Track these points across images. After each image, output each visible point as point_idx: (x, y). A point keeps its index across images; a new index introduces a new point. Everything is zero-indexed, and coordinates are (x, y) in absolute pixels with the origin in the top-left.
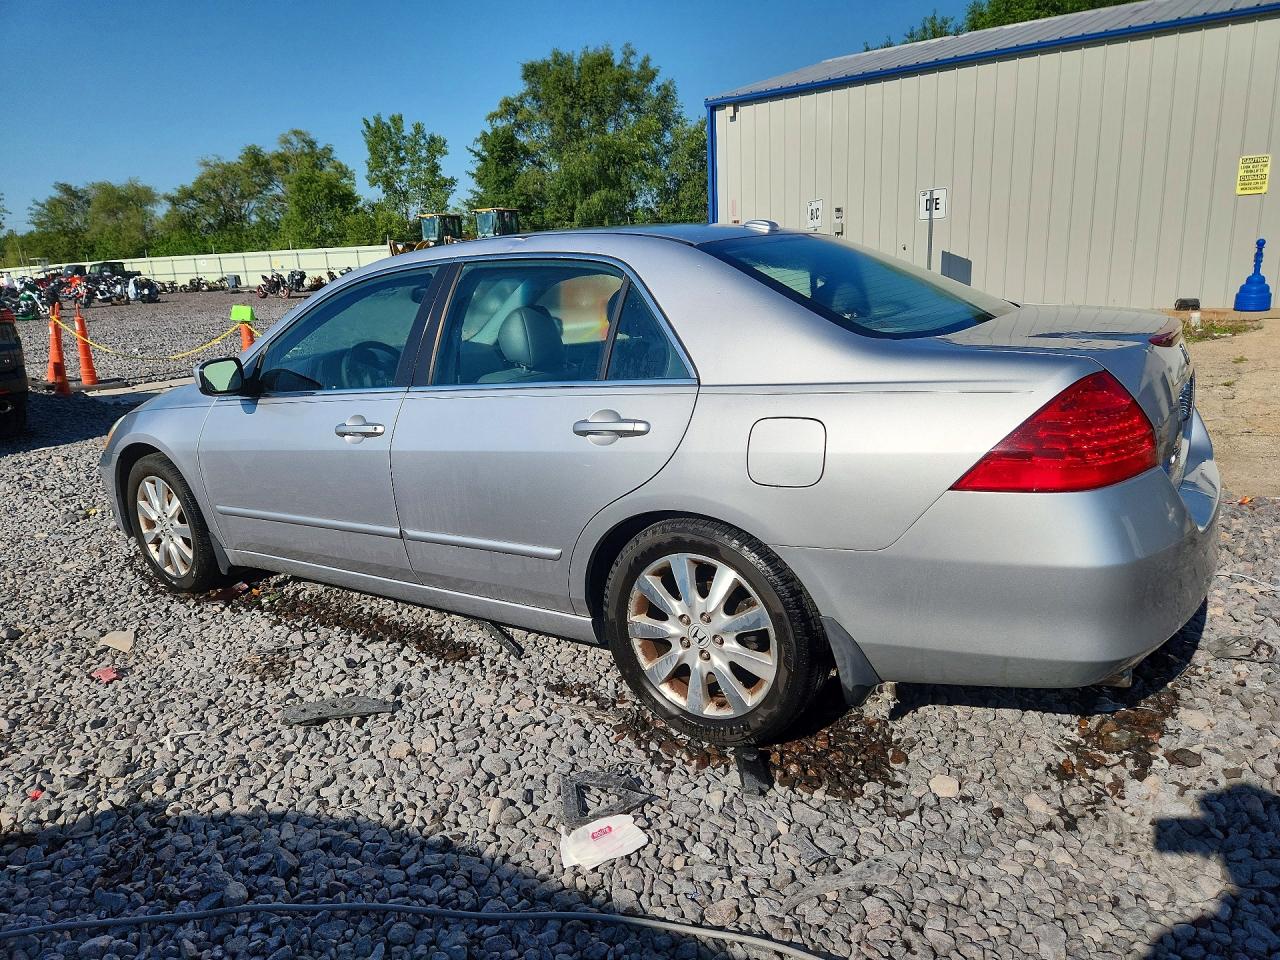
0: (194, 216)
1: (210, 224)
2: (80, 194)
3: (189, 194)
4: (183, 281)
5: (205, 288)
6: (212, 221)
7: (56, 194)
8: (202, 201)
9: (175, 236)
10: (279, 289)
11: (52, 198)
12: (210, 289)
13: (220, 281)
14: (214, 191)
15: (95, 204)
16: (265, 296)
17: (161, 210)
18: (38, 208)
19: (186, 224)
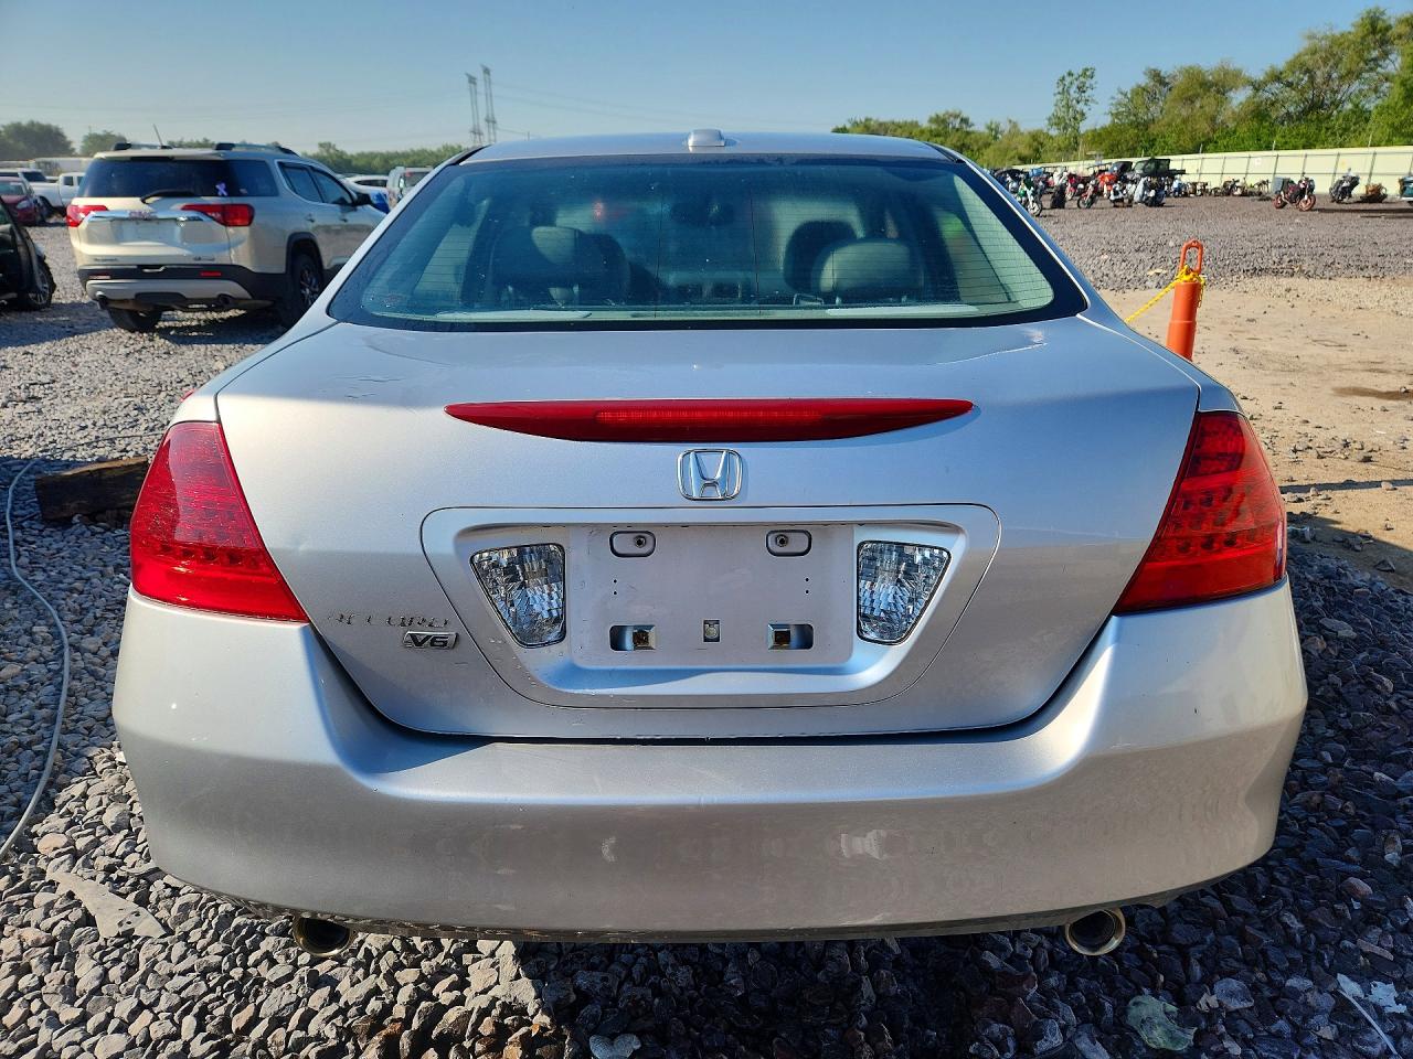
0: (1273, 104)
1: (1288, 113)
2: (1167, 80)
3: (1277, 77)
4: (1215, 183)
5: (1239, 192)
6: (1292, 109)
7: (1144, 81)
8: (1289, 85)
9: (1243, 130)
10: (1302, 197)
11: (1139, 86)
12: (1244, 194)
13: (1260, 185)
14: (1308, 71)
15: (1175, 92)
16: (1283, 205)
17: (1239, 97)
18: (1120, 96)
19: (1259, 114)
